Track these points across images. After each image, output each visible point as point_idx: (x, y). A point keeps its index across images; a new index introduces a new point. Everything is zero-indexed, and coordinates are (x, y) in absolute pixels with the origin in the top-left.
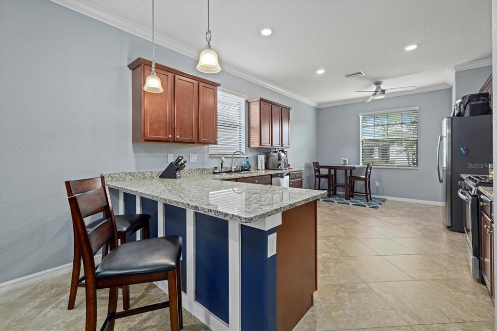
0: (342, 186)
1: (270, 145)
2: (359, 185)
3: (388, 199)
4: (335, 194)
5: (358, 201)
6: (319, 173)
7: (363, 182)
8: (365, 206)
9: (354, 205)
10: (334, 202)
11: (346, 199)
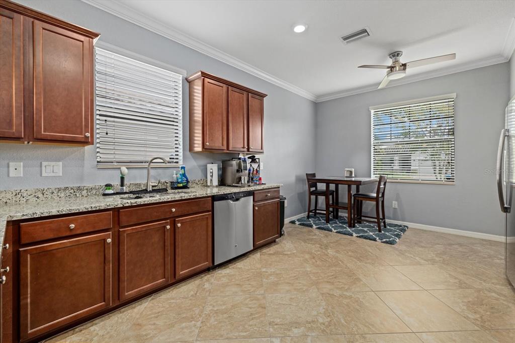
0: (344, 208)
1: (225, 147)
2: (369, 207)
3: (409, 226)
4: (336, 217)
5: (365, 229)
6: (316, 188)
7: (374, 203)
8: (375, 240)
9: (359, 237)
10: (331, 231)
11: (350, 226)
